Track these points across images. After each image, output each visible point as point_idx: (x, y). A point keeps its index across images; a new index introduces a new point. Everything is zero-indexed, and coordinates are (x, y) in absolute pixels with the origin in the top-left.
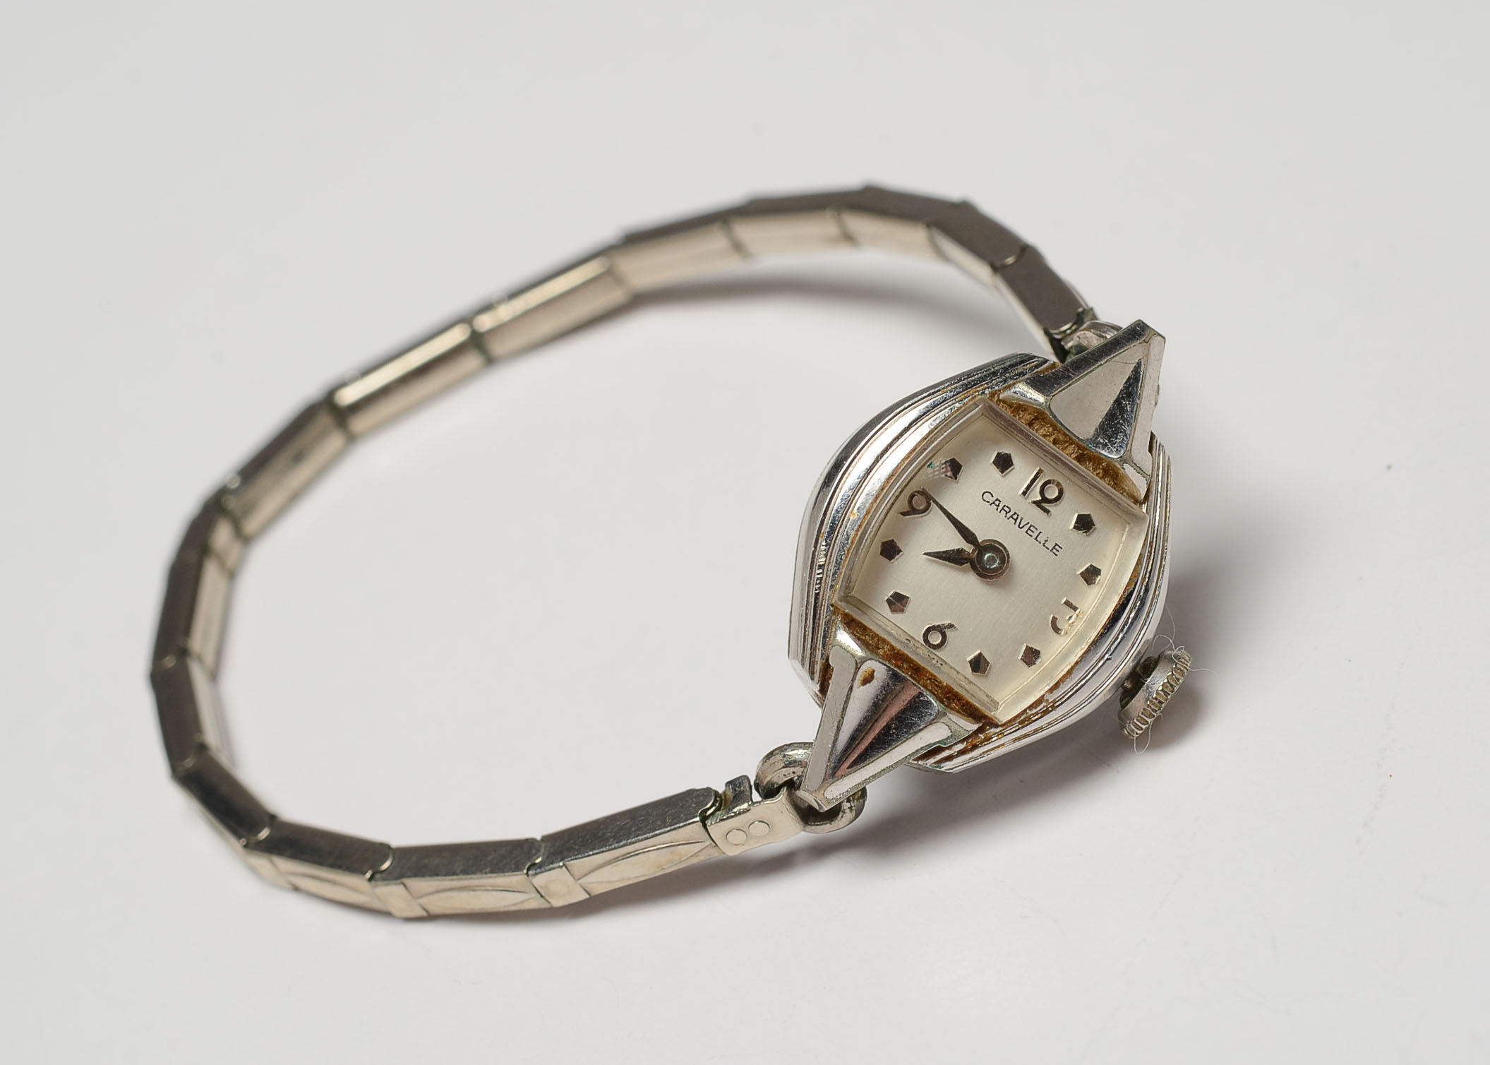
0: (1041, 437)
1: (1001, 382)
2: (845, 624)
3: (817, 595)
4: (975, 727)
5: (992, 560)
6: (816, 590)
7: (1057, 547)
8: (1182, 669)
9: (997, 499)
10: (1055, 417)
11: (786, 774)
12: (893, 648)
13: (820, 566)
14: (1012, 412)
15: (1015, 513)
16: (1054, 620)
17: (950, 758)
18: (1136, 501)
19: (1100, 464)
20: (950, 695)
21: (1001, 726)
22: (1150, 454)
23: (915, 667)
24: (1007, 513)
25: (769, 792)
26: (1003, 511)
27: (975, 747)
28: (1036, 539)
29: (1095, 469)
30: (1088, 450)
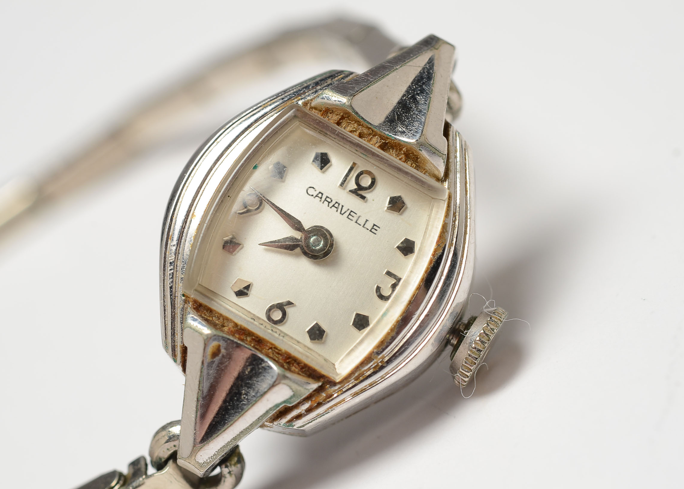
0: (349, 133)
1: (313, 93)
2: (194, 309)
3: (171, 288)
4: (315, 386)
5: (317, 242)
6: (170, 284)
7: (375, 227)
8: (496, 320)
9: (320, 193)
10: (357, 113)
11: (169, 448)
12: (236, 325)
13: (171, 263)
14: (322, 115)
15: (336, 203)
16: (378, 289)
17: (299, 417)
18: (438, 179)
19: (400, 150)
20: (290, 360)
21: (340, 383)
22: (445, 138)
23: (257, 339)
24: (329, 202)
25: (160, 466)
26: (326, 202)
27: (319, 405)
28: (356, 222)
29: (398, 155)
30: (390, 139)
